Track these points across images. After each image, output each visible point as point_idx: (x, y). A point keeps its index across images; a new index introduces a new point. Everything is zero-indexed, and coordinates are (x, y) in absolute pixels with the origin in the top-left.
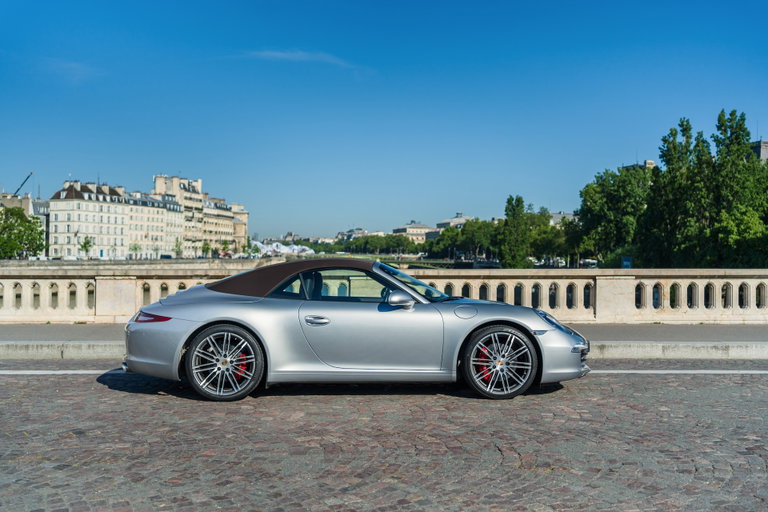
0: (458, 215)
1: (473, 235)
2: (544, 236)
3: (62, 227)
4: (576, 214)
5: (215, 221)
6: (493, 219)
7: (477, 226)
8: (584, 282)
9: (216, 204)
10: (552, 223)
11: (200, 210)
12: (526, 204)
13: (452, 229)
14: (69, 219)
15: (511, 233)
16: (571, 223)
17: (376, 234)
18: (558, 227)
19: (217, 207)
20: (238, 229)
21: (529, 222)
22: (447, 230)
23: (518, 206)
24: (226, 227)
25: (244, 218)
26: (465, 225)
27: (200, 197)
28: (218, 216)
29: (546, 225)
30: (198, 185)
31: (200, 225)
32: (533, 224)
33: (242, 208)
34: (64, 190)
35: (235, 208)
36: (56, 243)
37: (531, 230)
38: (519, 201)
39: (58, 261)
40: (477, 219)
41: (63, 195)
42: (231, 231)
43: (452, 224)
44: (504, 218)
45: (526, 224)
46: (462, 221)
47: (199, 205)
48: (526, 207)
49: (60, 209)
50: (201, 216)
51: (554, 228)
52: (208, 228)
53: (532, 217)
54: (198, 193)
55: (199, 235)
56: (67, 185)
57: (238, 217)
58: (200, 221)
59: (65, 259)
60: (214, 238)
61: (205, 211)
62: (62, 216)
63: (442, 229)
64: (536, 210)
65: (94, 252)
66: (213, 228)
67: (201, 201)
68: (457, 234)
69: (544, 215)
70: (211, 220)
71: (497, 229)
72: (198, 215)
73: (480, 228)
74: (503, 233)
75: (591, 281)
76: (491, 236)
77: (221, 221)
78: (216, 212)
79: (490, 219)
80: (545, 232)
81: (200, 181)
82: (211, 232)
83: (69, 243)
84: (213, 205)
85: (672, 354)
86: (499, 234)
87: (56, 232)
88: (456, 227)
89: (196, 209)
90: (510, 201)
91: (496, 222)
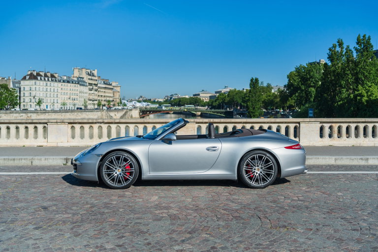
0: (226, 87)
1: (233, 98)
2: (269, 98)
3: (27, 94)
4: (285, 86)
5: (104, 90)
6: (243, 89)
7: (235, 93)
8: (294, 125)
9: (104, 82)
10: (273, 91)
11: (96, 85)
12: (260, 82)
13: (223, 94)
14: (30, 90)
15: (252, 96)
16: (283, 91)
17: (184, 97)
18: (276, 93)
19: (105, 83)
20: (115, 94)
21: (261, 91)
22: (220, 95)
23: (256, 83)
24: (109, 93)
25: (118, 89)
26: (229, 92)
27: (96, 78)
28: (105, 88)
29: (270, 92)
30: (95, 72)
31: (96, 93)
32: (263, 92)
33: (117, 84)
34: (28, 75)
35: (114, 84)
36: (24, 102)
37: (262, 95)
38: (257, 80)
39: (25, 111)
40: (235, 89)
41: (28, 77)
42: (112, 95)
43: (222, 92)
44: (249, 88)
45: (260, 92)
46: (228, 90)
47: (96, 83)
48: (260, 83)
49: (26, 85)
50: (97, 88)
51: (274, 94)
52: (100, 94)
53: (263, 88)
54: (95, 76)
55: (96, 98)
56: (29, 73)
57: (115, 88)
58: (96, 90)
59: (29, 110)
60: (103, 99)
61: (99, 85)
62: (27, 88)
63: (218, 94)
64: (265, 85)
65: (43, 106)
66: (103, 94)
67: (97, 80)
68: (225, 97)
69: (269, 87)
70: (101, 90)
71: (245, 94)
72: (95, 88)
73: (237, 94)
74: (249, 96)
75: (298, 125)
76: (242, 98)
77: (106, 91)
78: (104, 86)
79: (242, 90)
80: (269, 96)
81: (96, 70)
82: (102, 96)
83: (31, 101)
84: (103, 82)
85: (339, 163)
86: (247, 97)
87: (24, 96)
88: (225, 93)
89: (94, 84)
90: (252, 80)
91: (245, 91)
